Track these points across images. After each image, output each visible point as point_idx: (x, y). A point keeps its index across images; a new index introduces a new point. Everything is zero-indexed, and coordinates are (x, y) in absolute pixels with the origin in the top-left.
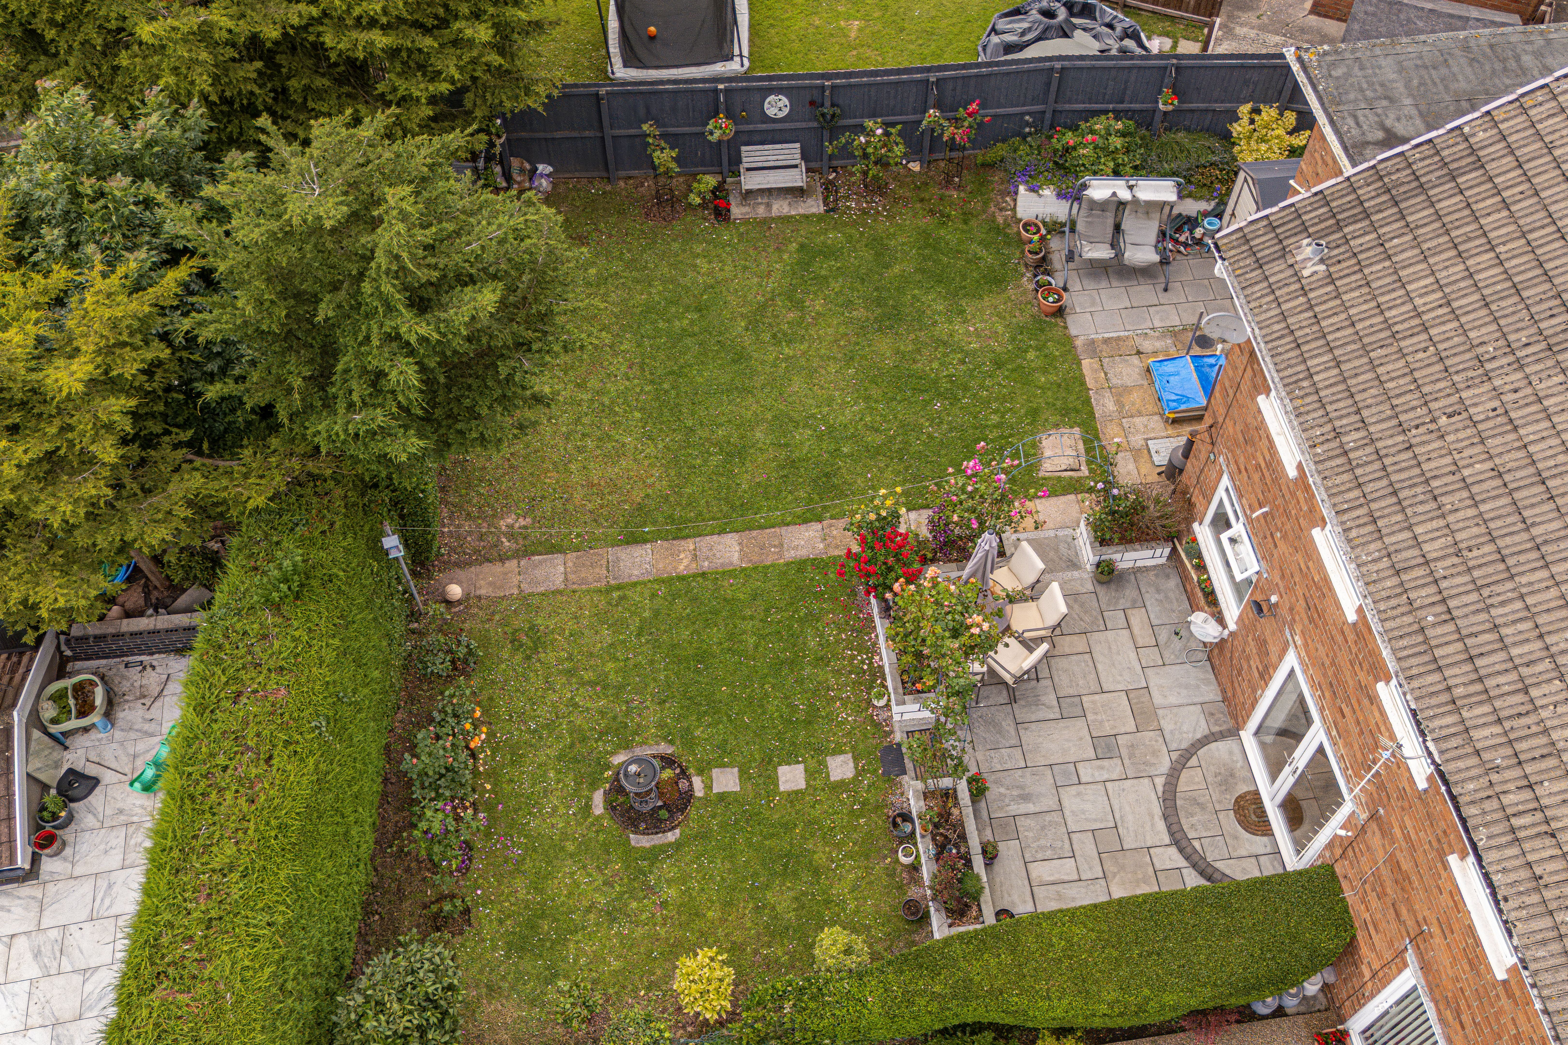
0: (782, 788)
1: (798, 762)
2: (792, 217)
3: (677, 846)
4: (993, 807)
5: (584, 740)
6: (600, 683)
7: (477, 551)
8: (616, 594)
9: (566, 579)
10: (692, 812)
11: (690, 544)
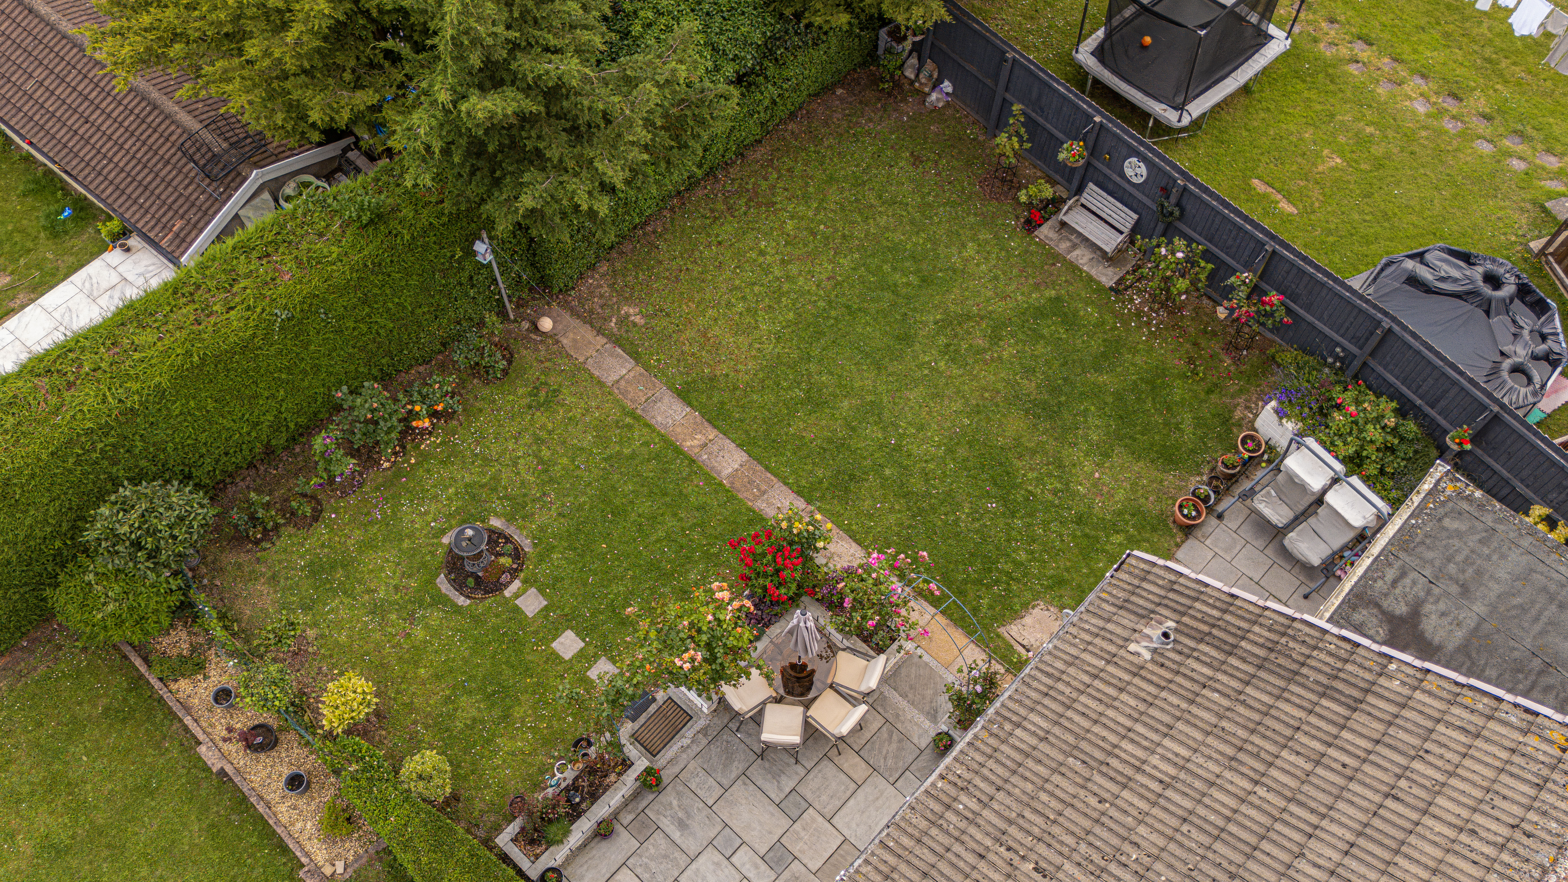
0: (554, 645)
1: (583, 640)
2: (1080, 270)
3: (458, 610)
4: (655, 806)
5: (494, 490)
6: (545, 465)
7: (591, 312)
8: (628, 420)
9: (618, 381)
10: (490, 600)
11: (712, 433)
